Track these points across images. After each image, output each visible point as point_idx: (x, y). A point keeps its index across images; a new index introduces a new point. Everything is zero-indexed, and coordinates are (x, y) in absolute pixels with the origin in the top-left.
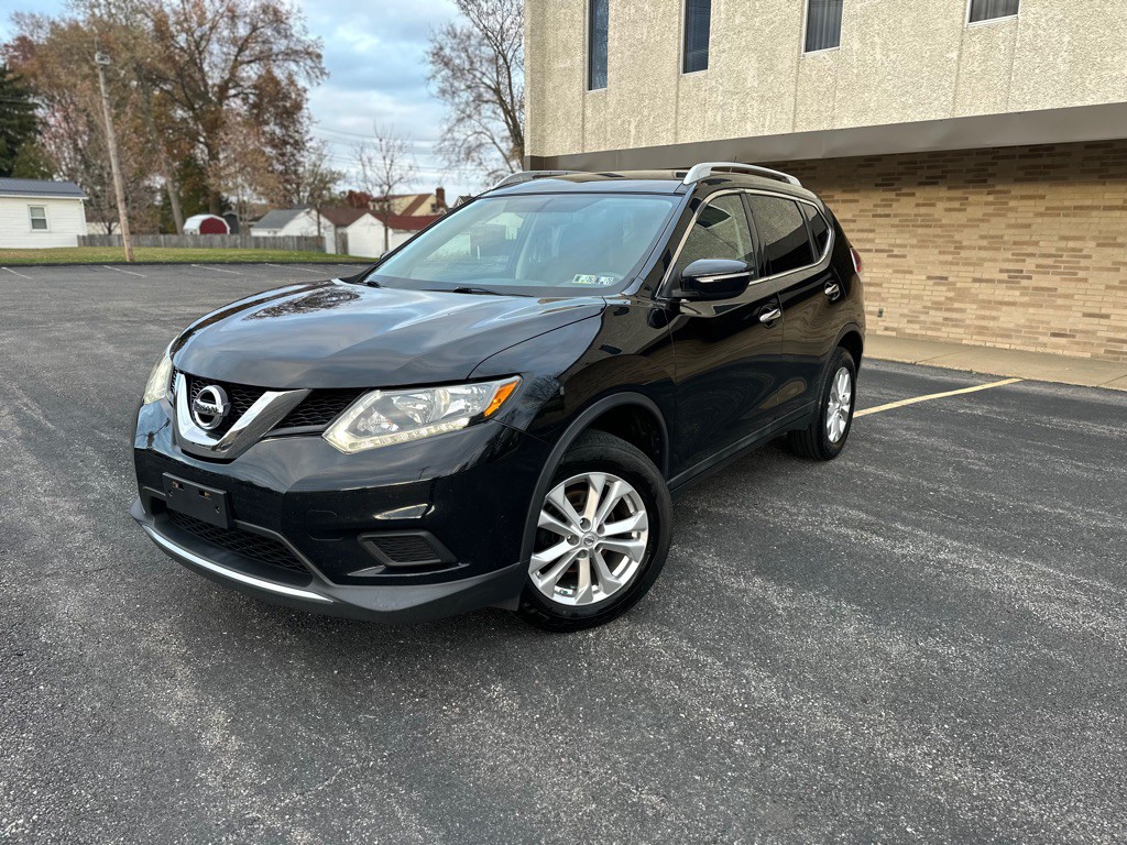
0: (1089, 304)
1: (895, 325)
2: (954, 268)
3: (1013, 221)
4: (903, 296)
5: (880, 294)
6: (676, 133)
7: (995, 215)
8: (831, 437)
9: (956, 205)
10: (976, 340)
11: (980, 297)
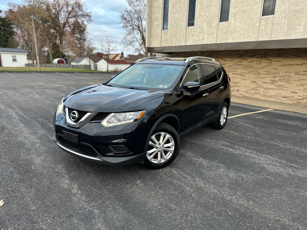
0: (292, 89)
1: (242, 94)
2: (257, 79)
3: (273, 67)
4: (244, 86)
5: (238, 85)
6: (186, 42)
7: (268, 66)
8: (221, 124)
9: (258, 63)
10: (263, 98)
11: (264, 87)
